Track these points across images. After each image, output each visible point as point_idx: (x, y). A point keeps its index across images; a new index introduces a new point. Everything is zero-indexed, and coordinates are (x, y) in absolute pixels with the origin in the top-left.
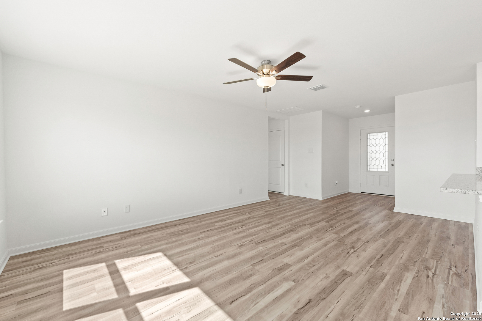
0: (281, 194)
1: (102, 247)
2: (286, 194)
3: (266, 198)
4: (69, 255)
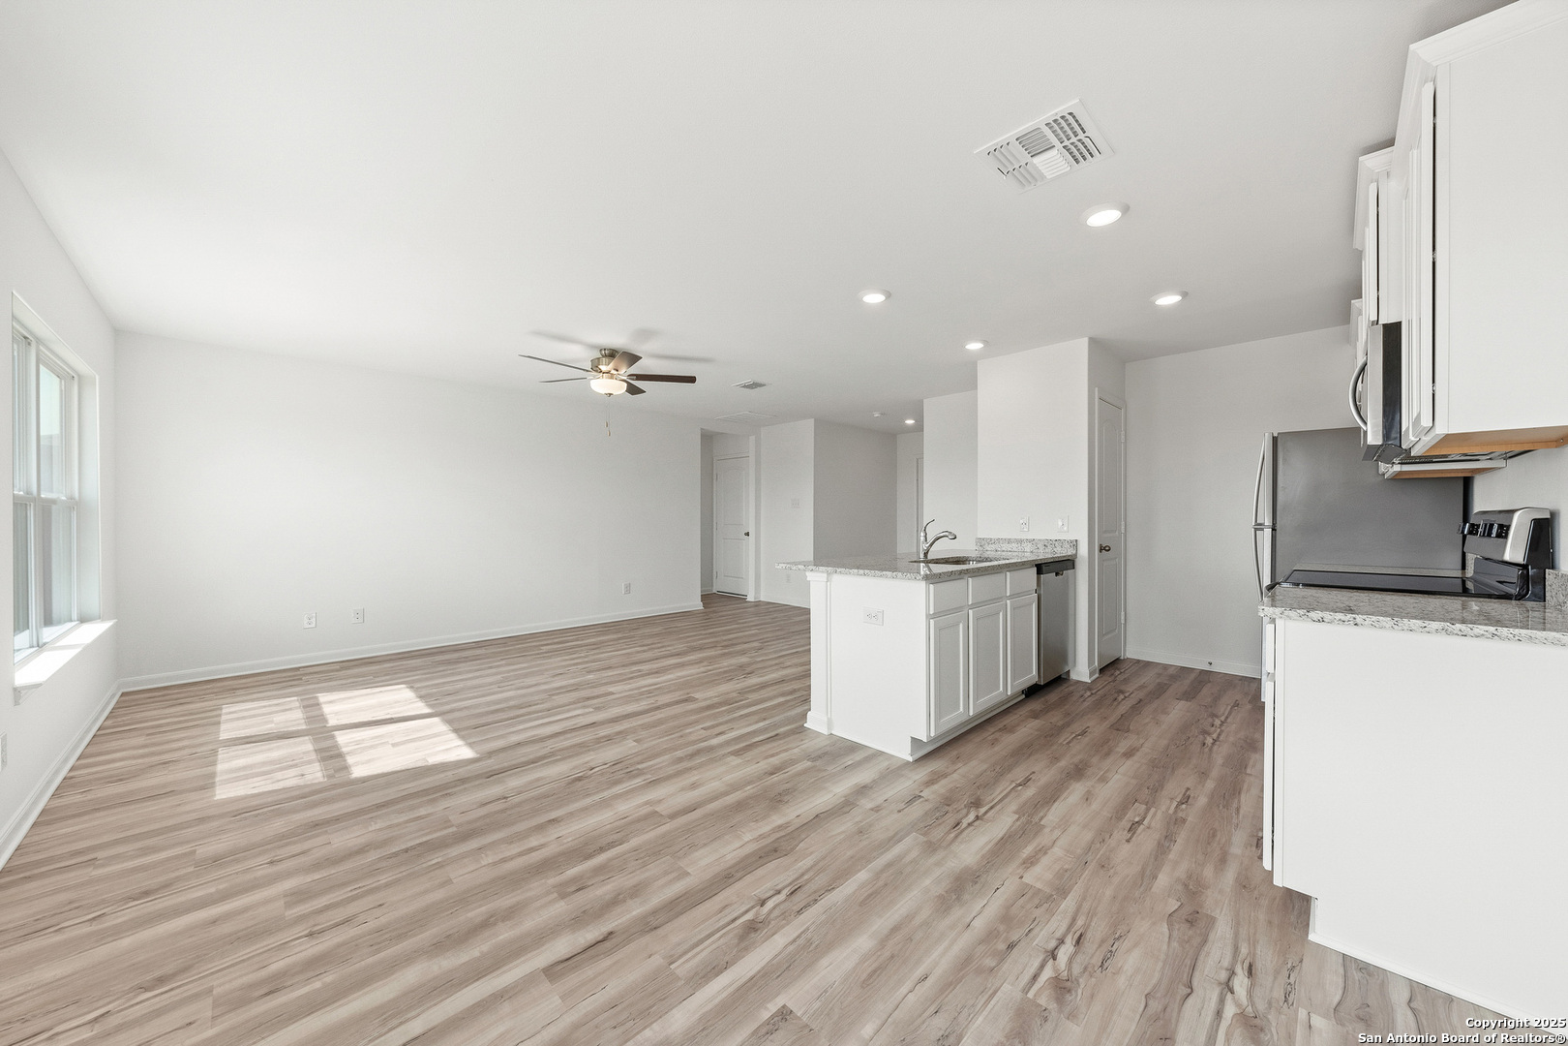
0: (737, 599)
1: (301, 679)
2: (750, 598)
3: (697, 604)
4: (234, 689)
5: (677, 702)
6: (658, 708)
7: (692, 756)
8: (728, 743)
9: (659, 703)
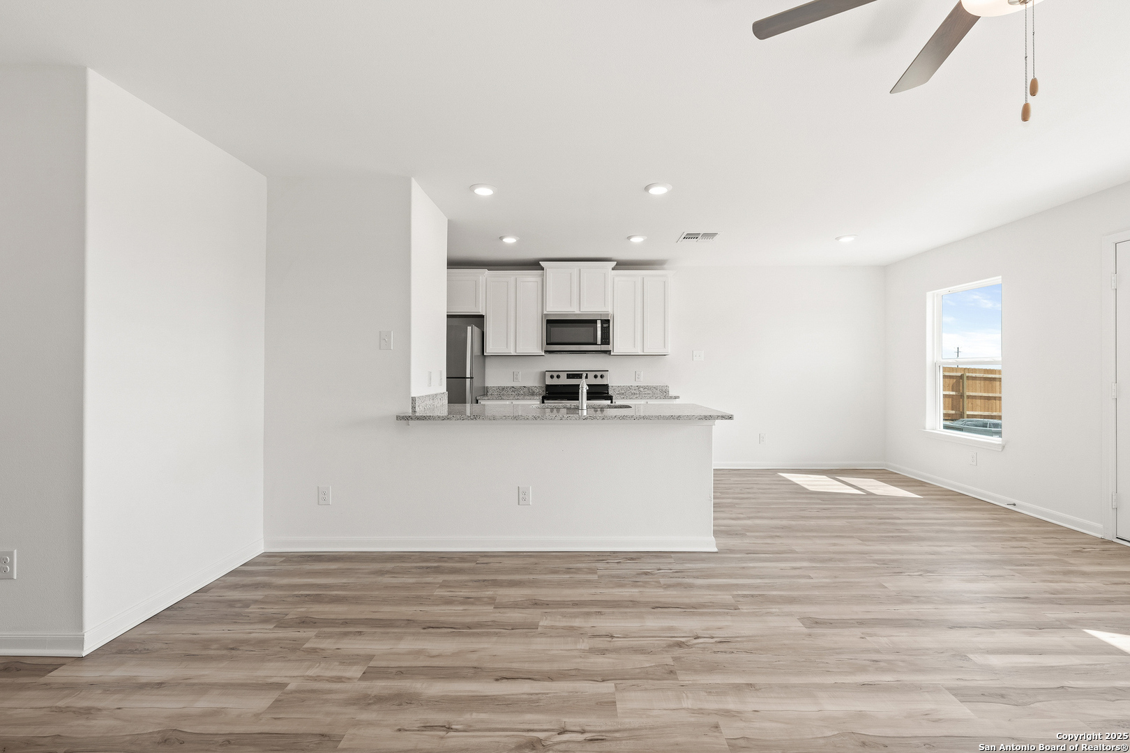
5: (830, 624)
6: (861, 623)
7: (830, 560)
8: (795, 560)
9: (858, 631)
